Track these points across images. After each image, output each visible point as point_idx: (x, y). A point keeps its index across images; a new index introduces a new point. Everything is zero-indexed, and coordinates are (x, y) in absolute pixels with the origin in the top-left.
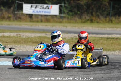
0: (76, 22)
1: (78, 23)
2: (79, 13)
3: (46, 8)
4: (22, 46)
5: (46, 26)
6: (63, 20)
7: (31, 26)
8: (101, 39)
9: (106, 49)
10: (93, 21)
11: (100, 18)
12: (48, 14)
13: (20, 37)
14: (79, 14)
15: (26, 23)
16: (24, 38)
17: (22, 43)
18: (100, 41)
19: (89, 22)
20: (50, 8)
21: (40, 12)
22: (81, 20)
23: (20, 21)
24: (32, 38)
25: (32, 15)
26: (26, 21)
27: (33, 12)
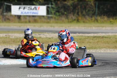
0: (63, 22)
1: (64, 23)
2: (66, 13)
3: (34, 9)
4: (11, 46)
5: (34, 26)
6: (50, 20)
7: (20, 27)
8: (87, 37)
9: (92, 47)
10: (79, 21)
11: (86, 18)
12: (36, 15)
13: (9, 37)
14: (66, 15)
15: (15, 24)
16: (13, 39)
17: (11, 43)
18: (86, 39)
19: (75, 21)
20: (37, 9)
21: (28, 13)
22: (68, 19)
23: (9, 22)
24: (21, 38)
25: (21, 16)
26: (15, 22)
27: (22, 13)
